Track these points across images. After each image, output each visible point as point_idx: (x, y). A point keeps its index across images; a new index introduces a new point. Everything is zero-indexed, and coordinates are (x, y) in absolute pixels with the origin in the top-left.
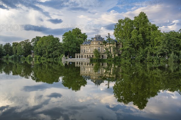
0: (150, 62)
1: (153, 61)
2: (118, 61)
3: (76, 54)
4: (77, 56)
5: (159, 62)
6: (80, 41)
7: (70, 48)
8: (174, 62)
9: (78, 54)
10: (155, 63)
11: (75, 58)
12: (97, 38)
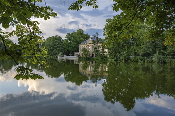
0: (135, 61)
1: (137, 61)
2: (105, 60)
3: (75, 52)
4: (76, 54)
5: (144, 62)
6: (81, 41)
7: (71, 47)
8: (158, 63)
9: (77, 52)
10: (139, 63)
11: (74, 55)
12: (92, 38)
